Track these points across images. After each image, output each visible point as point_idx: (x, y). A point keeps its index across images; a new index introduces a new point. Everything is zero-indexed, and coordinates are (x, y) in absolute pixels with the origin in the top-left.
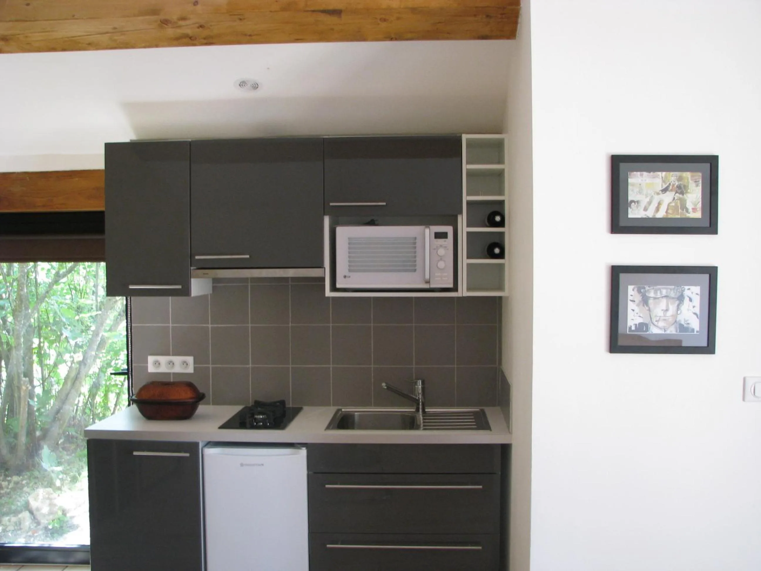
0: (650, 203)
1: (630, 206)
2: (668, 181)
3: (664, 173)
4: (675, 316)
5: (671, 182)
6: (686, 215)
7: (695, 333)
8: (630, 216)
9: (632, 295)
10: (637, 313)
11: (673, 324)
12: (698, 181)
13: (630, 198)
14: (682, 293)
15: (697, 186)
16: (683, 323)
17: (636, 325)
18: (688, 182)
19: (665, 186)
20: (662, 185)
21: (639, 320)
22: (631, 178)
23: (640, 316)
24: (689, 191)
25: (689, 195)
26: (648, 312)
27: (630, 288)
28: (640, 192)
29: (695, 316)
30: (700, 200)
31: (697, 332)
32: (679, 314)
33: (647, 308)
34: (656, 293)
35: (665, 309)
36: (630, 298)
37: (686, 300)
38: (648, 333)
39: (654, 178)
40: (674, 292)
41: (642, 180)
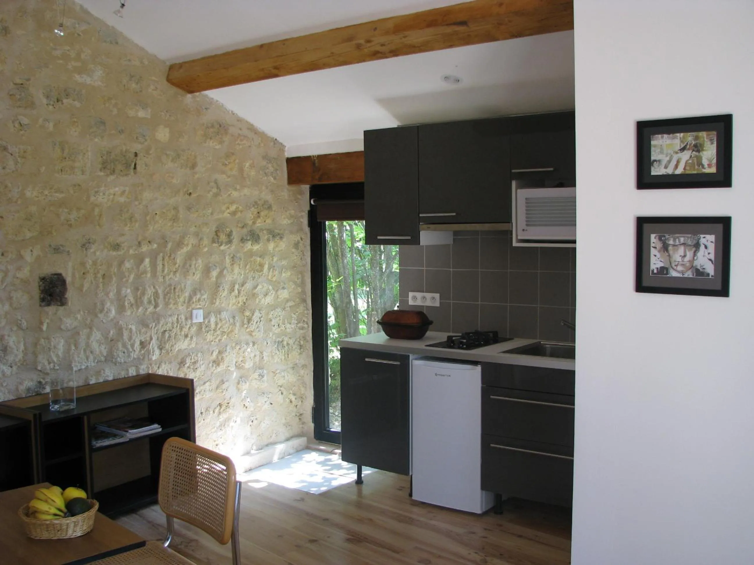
0: (669, 162)
1: (653, 165)
2: (686, 141)
3: (682, 134)
4: (692, 261)
5: (689, 141)
6: (702, 170)
7: (710, 277)
8: (653, 173)
9: (654, 243)
10: (658, 259)
11: (691, 268)
12: (713, 139)
14: (698, 241)
15: (712, 143)
16: (699, 267)
17: (658, 268)
18: (704, 141)
19: (682, 146)
20: (680, 145)
21: (660, 265)
22: (654, 140)
23: (661, 261)
26: (668, 257)
27: (653, 236)
28: (661, 152)
29: (710, 262)
30: (715, 156)
31: (712, 276)
32: (695, 260)
33: (667, 254)
34: (674, 240)
35: (683, 255)
36: (652, 245)
37: (702, 247)
38: (668, 276)
39: (673, 139)
40: (691, 240)
41: (663, 142)
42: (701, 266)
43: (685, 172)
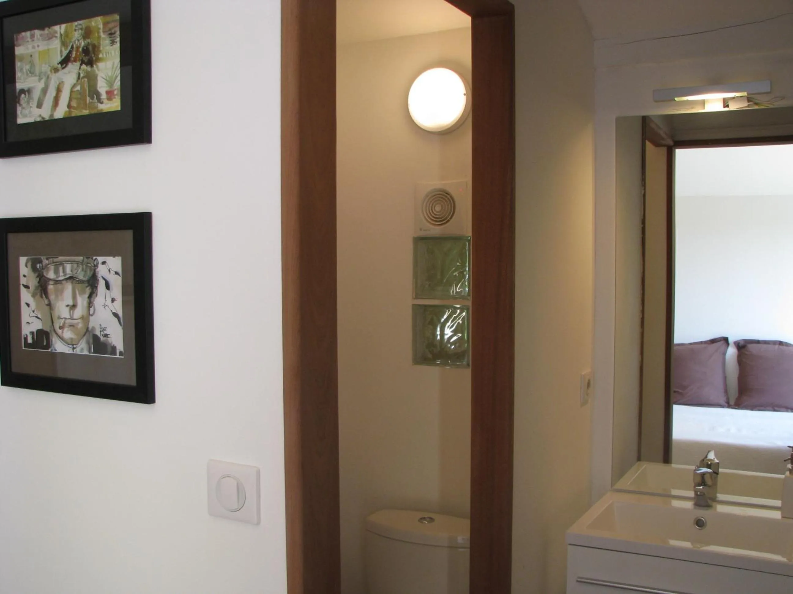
0: (45, 91)
1: (19, 102)
2: (71, 42)
3: (63, 26)
4: (85, 319)
5: (75, 42)
6: (97, 107)
7: (118, 356)
8: (21, 120)
9: (24, 276)
10: (33, 311)
11: (85, 335)
12: (115, 33)
13: (19, 86)
14: (95, 270)
15: (113, 42)
16: (98, 333)
17: (32, 333)
18: (99, 37)
19: (65, 53)
20: (61, 51)
21: (37, 325)
22: (19, 45)
23: (37, 317)
24: (101, 56)
25: (101, 65)
26: (48, 308)
27: (23, 260)
28: (31, 72)
29: (116, 320)
30: (118, 72)
31: (121, 354)
32: (92, 316)
33: (46, 302)
34: (56, 272)
35: (71, 303)
36: (23, 281)
37: (101, 285)
38: (50, 350)
39: (50, 39)
40: (83, 270)
41: (33, 47)
42: (102, 330)
43: (70, 112)
